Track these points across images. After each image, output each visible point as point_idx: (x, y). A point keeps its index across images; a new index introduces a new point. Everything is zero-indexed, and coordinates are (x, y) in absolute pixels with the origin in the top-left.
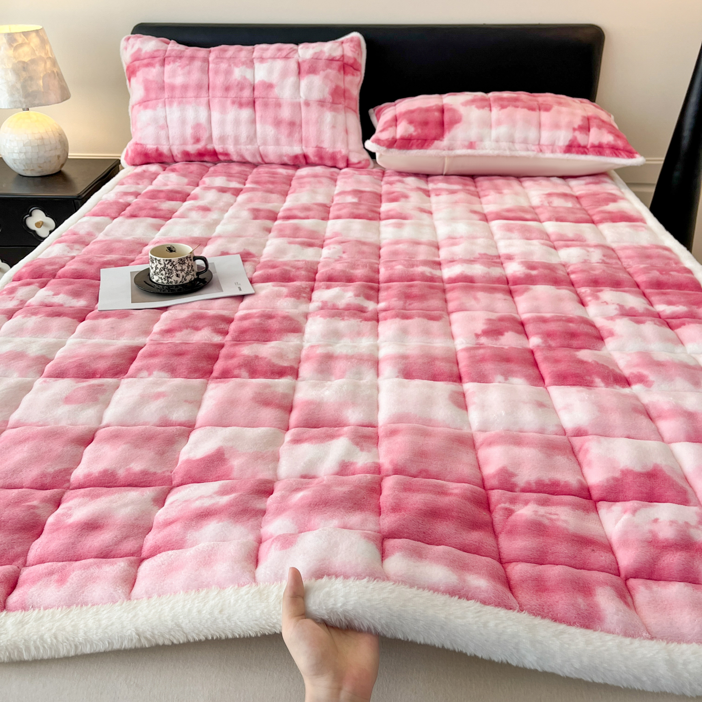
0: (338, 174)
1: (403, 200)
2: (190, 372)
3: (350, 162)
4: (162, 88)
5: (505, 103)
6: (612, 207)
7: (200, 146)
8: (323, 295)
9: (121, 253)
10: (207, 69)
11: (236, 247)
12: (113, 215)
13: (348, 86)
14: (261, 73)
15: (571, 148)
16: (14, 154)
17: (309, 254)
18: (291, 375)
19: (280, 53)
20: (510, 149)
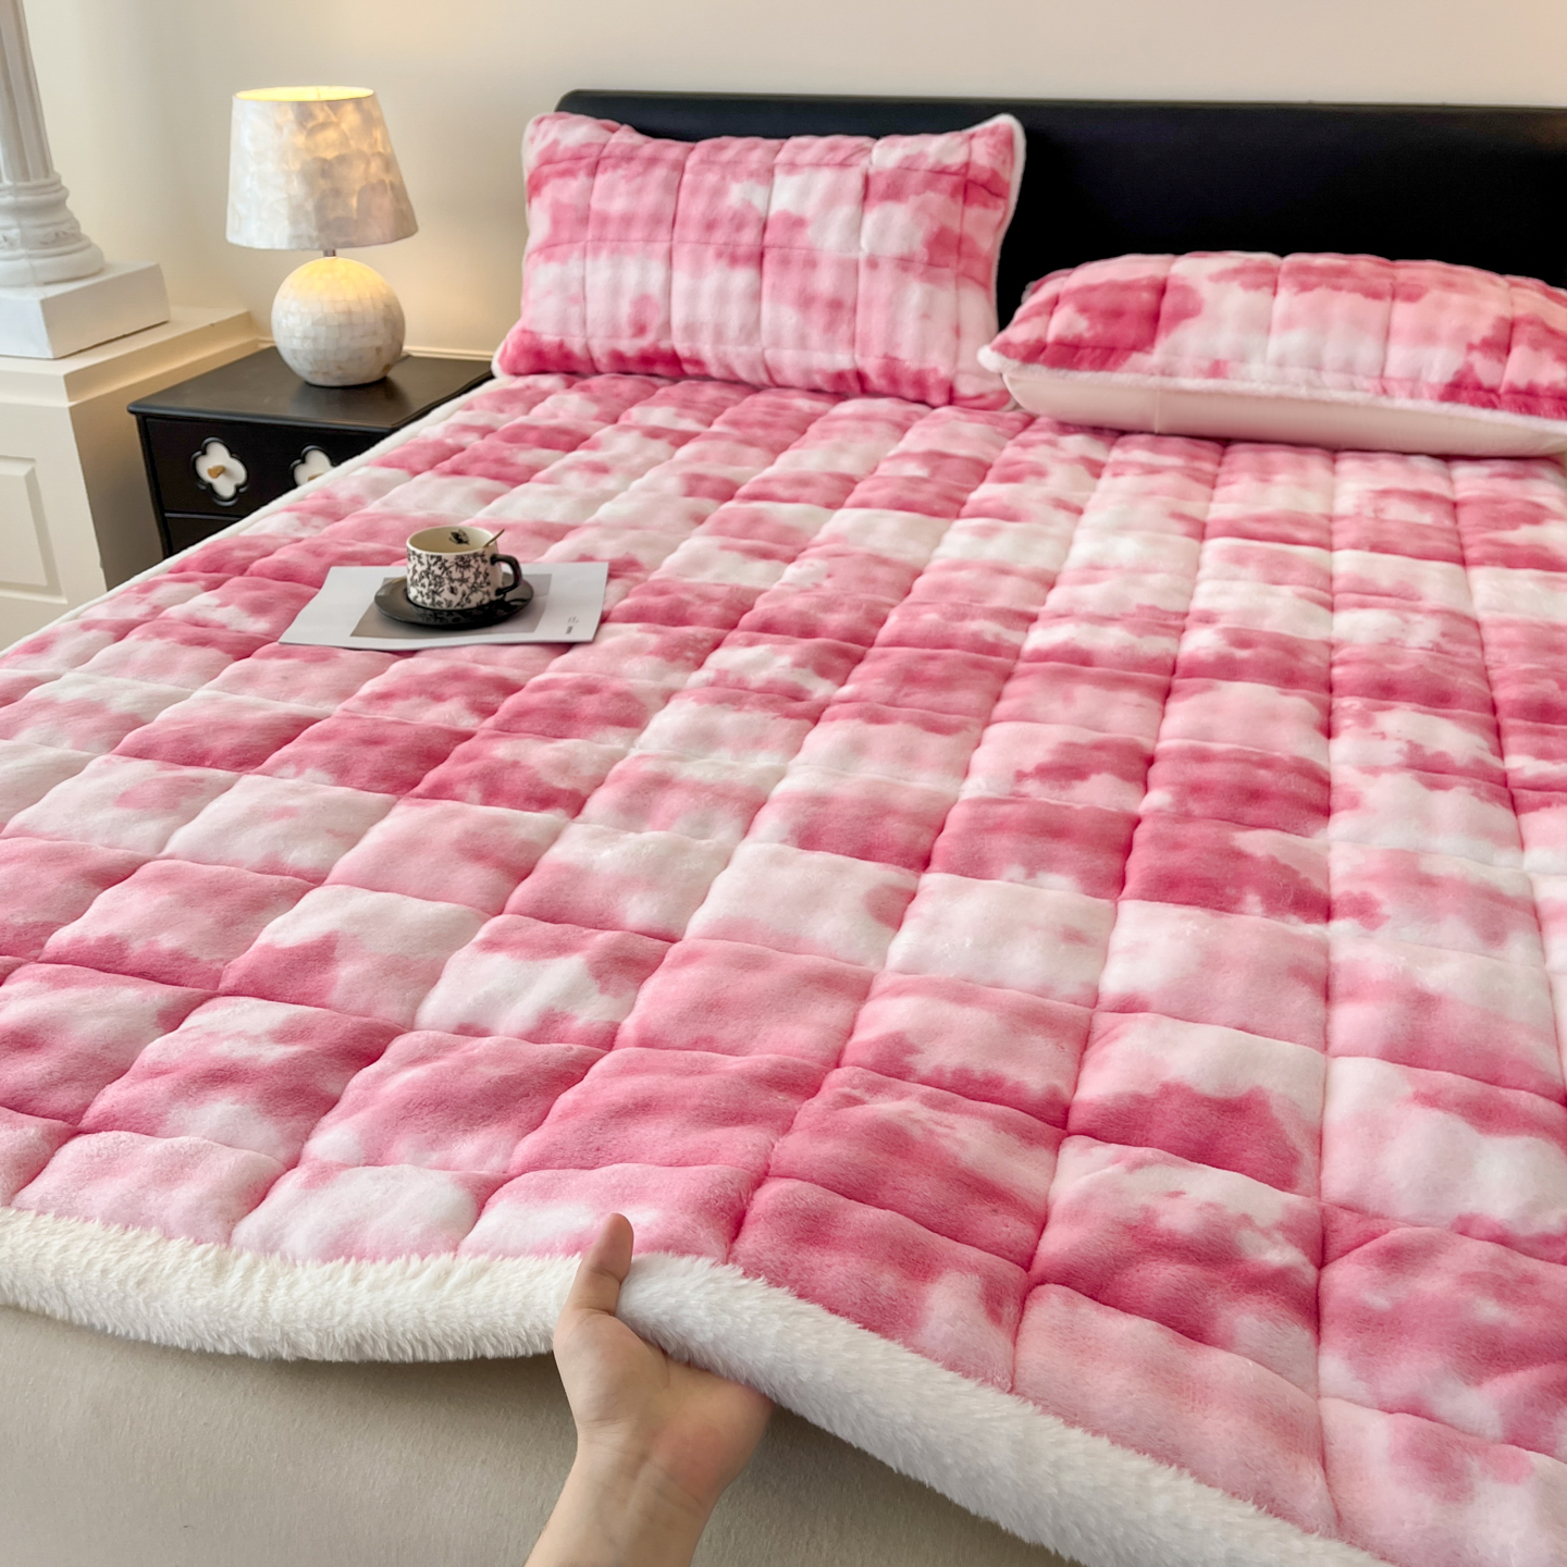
0: (921, 416)
1: (1032, 479)
2: (373, 779)
3: (956, 395)
4: (584, 220)
5: (1313, 279)
6: (1523, 535)
7: (645, 342)
8: (732, 657)
9: (390, 540)
10: (677, 184)
11: (611, 549)
12: (419, 468)
13: (969, 229)
14: (785, 195)
15: (1459, 389)
16: (295, 341)
17: (754, 574)
18: (565, 807)
19: (831, 155)
20: (1310, 384)
